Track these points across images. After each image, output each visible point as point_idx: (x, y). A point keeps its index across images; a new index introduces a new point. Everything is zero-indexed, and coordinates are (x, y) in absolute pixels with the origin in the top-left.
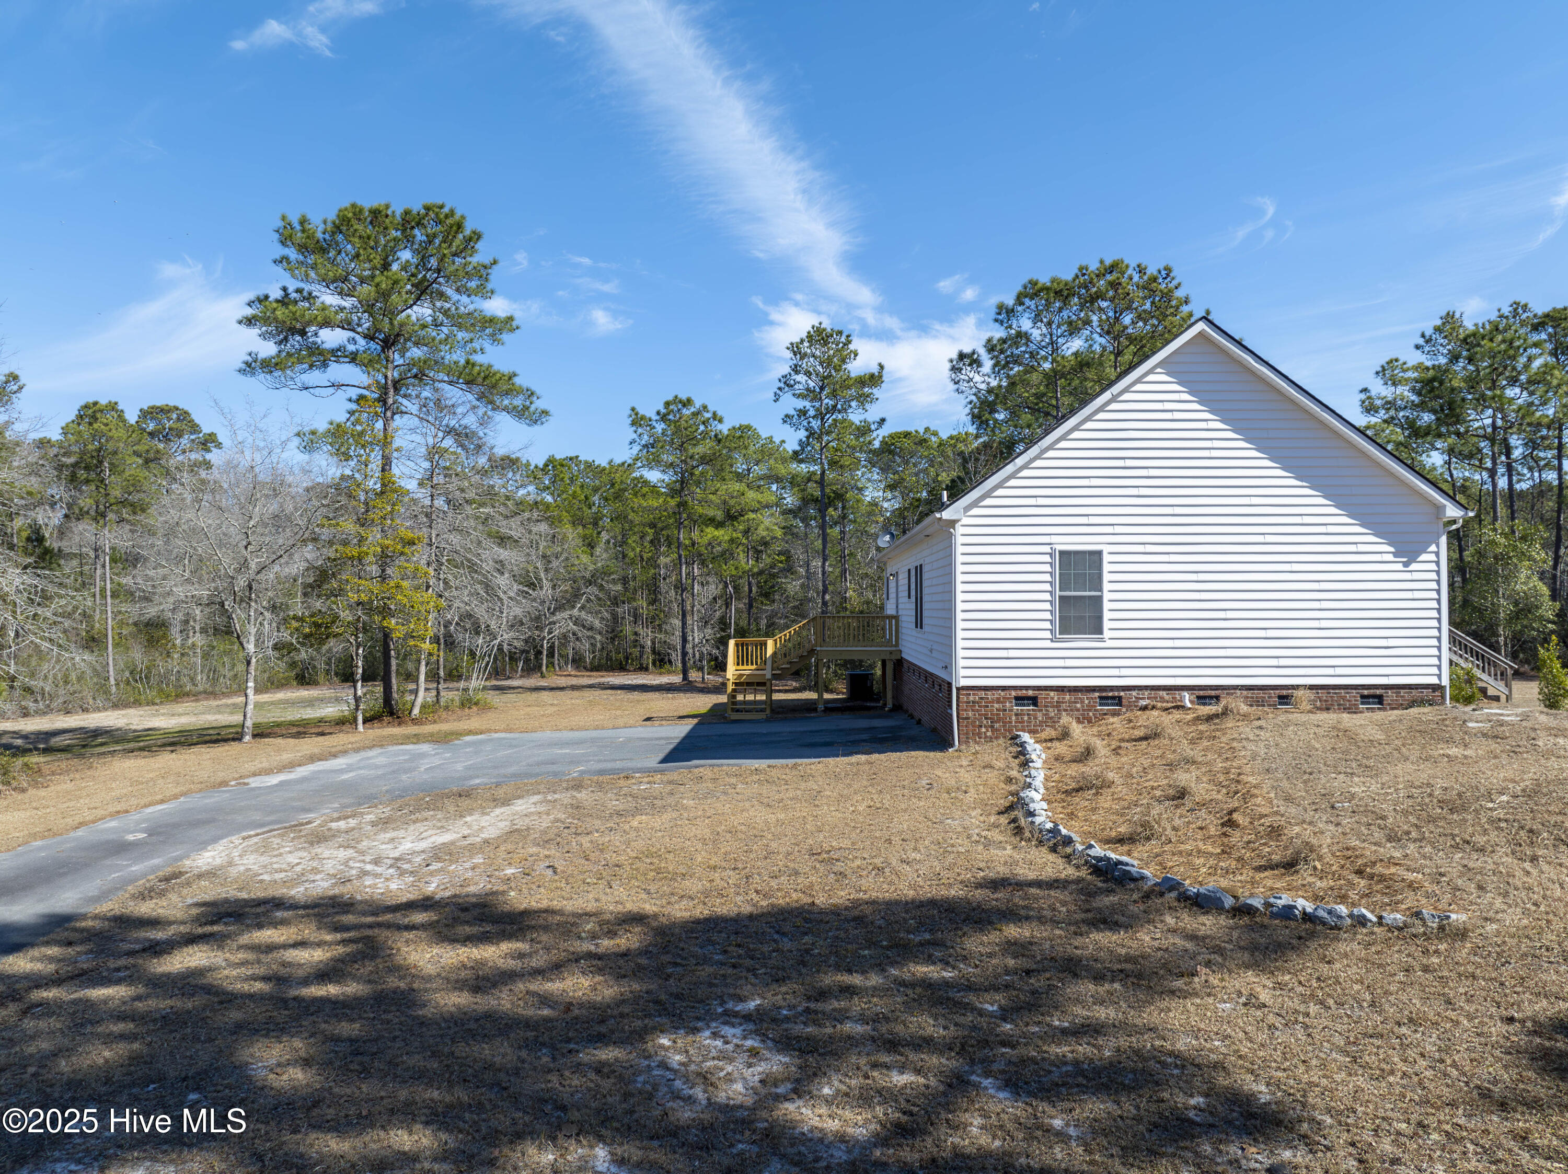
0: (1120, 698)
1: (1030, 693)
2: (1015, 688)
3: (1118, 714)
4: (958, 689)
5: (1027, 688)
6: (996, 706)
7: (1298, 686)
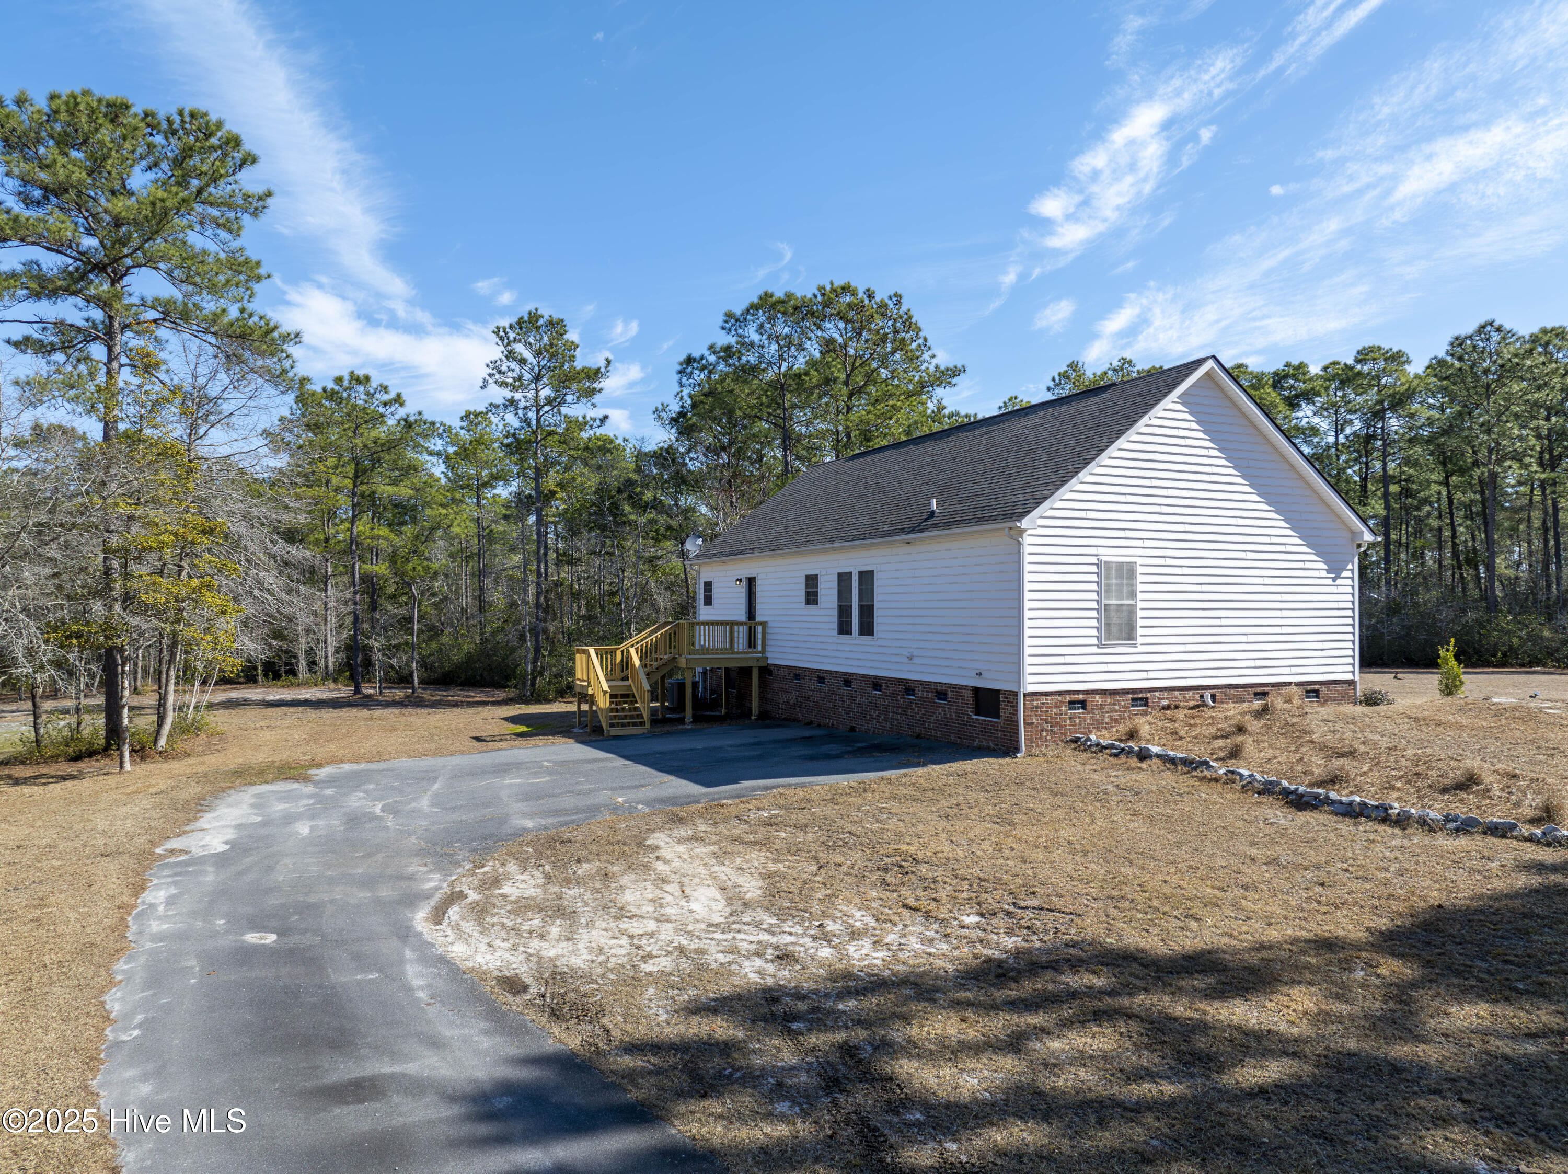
0: (1147, 699)
1: (1081, 697)
2: (1069, 693)
3: (1145, 714)
4: (1025, 695)
5: (1078, 692)
6: (1055, 710)
7: (1290, 684)
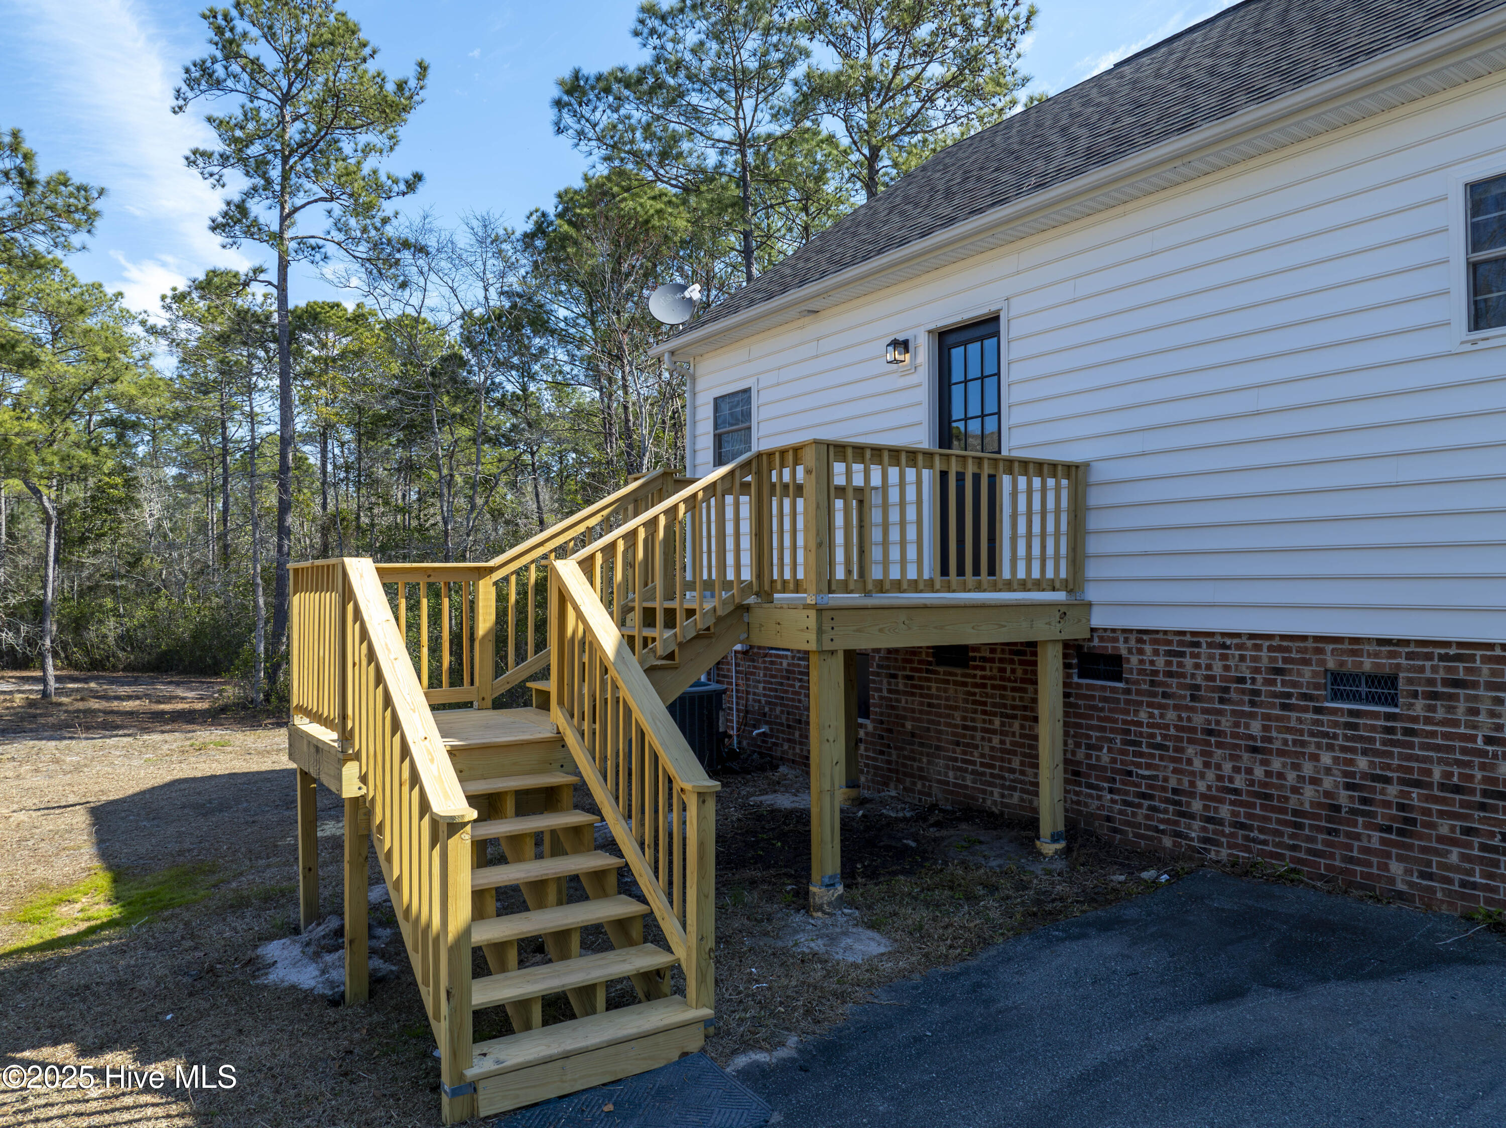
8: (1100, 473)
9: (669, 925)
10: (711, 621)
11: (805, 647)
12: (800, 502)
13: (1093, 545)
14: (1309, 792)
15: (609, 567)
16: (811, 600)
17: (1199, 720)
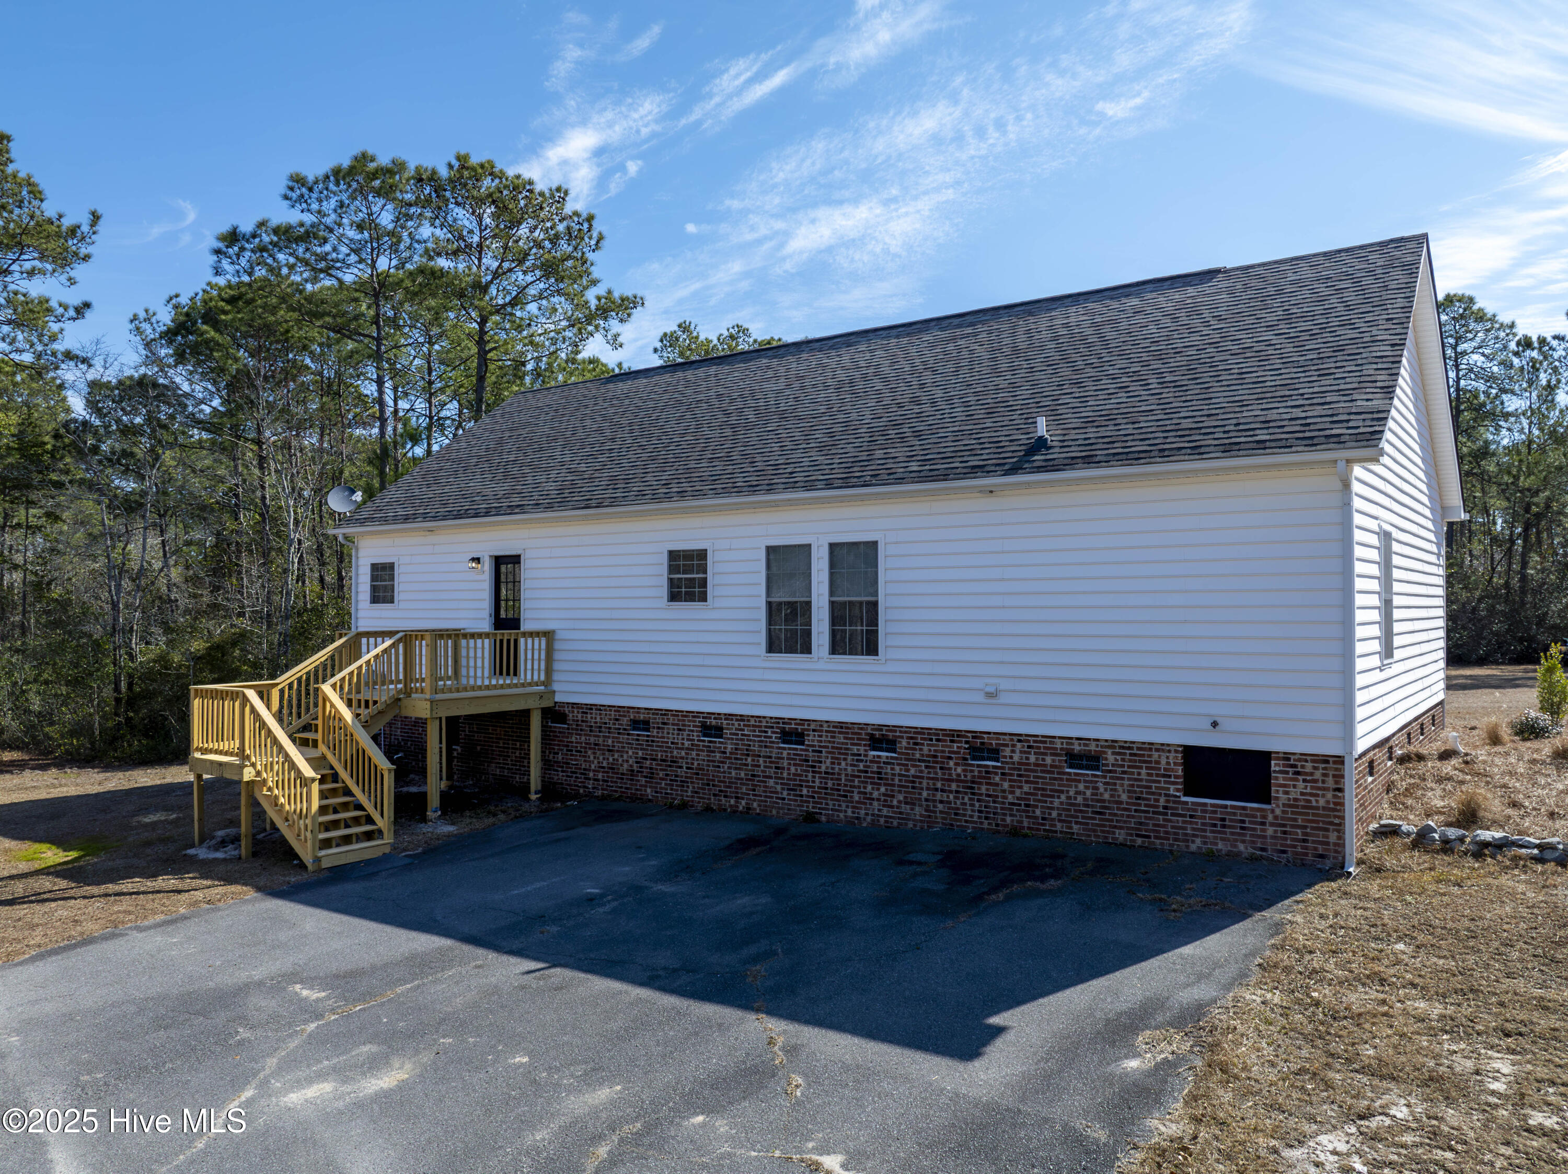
0: (1392, 747)
4: (1355, 761)
6: (1364, 781)
8: (559, 635)
9: (376, 816)
10: (384, 706)
11: (424, 716)
12: (424, 643)
13: (557, 666)
14: (626, 766)
15: (342, 688)
16: (428, 696)
17: (592, 739)
